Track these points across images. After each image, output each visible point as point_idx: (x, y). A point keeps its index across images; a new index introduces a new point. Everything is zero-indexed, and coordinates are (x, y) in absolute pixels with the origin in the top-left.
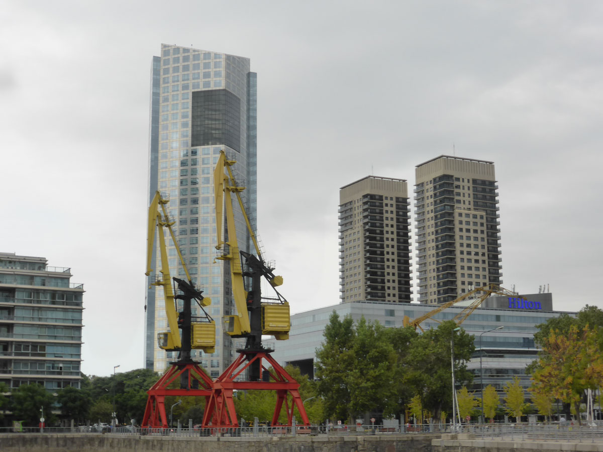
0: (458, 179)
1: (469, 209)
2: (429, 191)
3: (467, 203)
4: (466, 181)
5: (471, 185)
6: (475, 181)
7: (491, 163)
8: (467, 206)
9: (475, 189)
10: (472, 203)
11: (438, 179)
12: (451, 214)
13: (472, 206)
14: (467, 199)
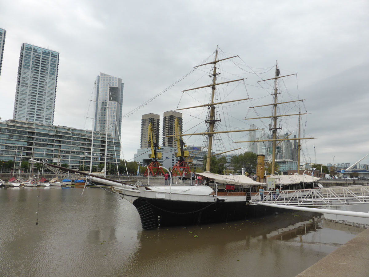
0: (174, 117)
2: (167, 119)
6: (178, 117)
7: (182, 114)
11: (170, 116)
12: (172, 125)
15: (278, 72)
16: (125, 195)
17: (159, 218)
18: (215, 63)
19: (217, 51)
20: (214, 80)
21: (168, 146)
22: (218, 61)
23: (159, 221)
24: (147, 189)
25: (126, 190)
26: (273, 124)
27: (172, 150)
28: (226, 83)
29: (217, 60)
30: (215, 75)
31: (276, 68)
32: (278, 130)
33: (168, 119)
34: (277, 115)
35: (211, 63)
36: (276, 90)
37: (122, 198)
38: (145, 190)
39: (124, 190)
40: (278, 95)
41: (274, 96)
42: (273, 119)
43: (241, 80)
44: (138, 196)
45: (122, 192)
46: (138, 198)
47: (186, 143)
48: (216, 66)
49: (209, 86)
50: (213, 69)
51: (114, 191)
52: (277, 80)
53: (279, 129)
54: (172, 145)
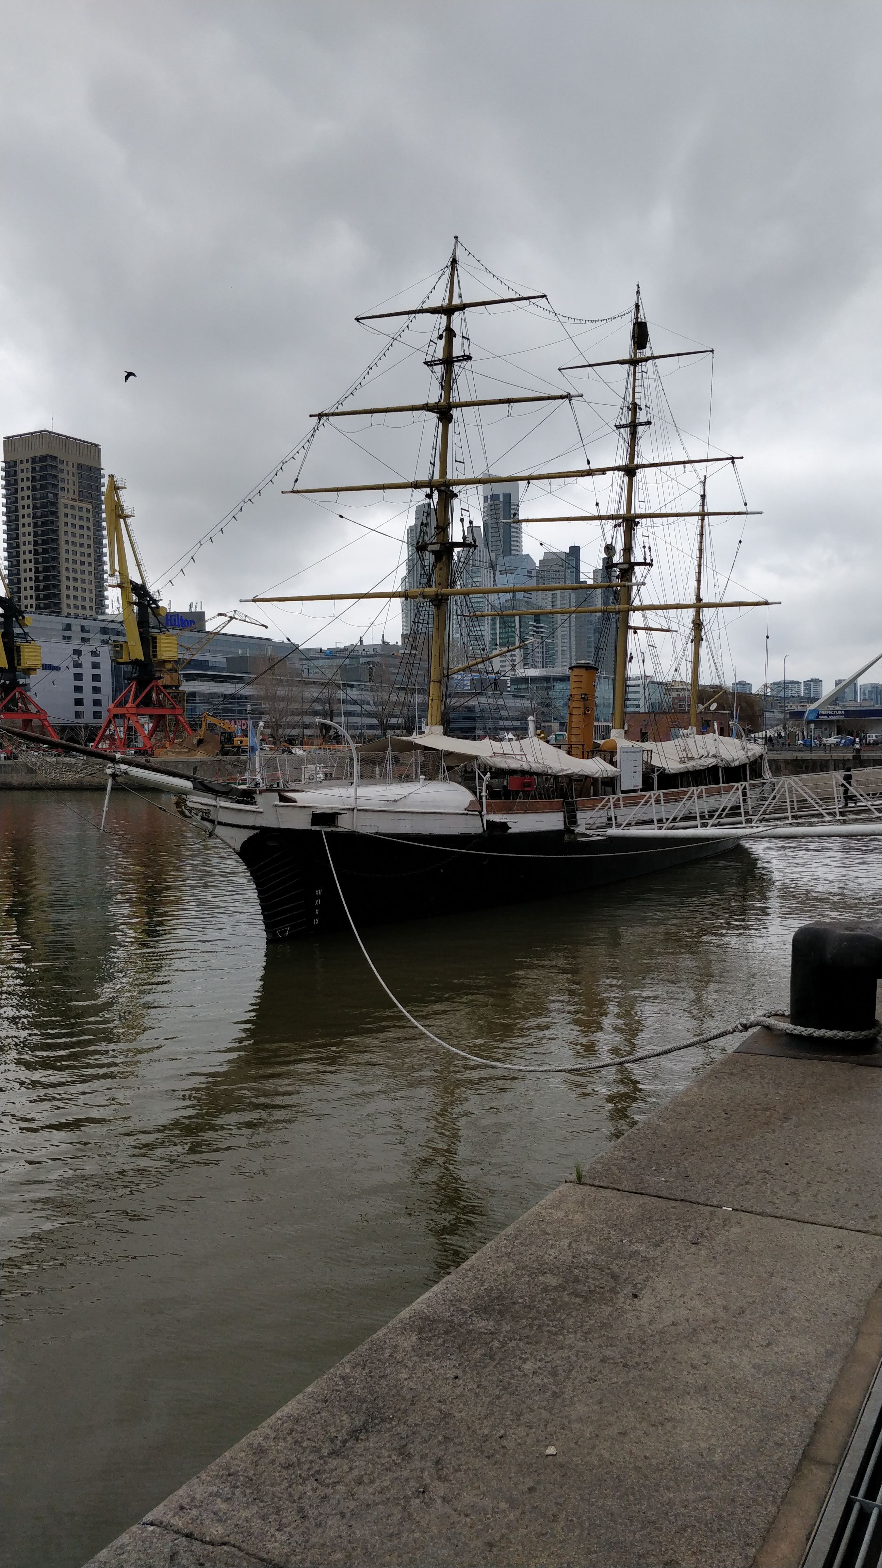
0: (62, 462)
1: (75, 500)
2: (25, 473)
3: (71, 491)
4: (70, 464)
5: (75, 470)
6: (80, 466)
7: (97, 445)
8: (71, 495)
9: (80, 476)
10: (77, 492)
11: (38, 459)
12: (54, 504)
13: (76, 497)
14: (71, 486)
15: (640, 335)
16: (220, 823)
17: (318, 897)
18: (448, 311)
19: (454, 262)
20: (447, 384)
21: (38, 607)
22: (463, 307)
23: (317, 907)
24: (283, 799)
25: (221, 807)
26: (619, 546)
27: (68, 627)
28: (501, 402)
29: (456, 301)
30: (448, 361)
31: (637, 318)
32: (636, 568)
33: (29, 475)
34: (638, 512)
35: (434, 311)
36: (634, 408)
37: (210, 835)
38: (278, 803)
39: (216, 806)
40: (640, 430)
41: (626, 432)
42: (620, 525)
43: (562, 397)
44: (258, 824)
45: (208, 812)
46: (258, 831)
47: (163, 597)
48: (455, 326)
49: (427, 408)
50: (440, 337)
51: (187, 813)
52: (638, 369)
53: (645, 564)
54: (57, 605)
